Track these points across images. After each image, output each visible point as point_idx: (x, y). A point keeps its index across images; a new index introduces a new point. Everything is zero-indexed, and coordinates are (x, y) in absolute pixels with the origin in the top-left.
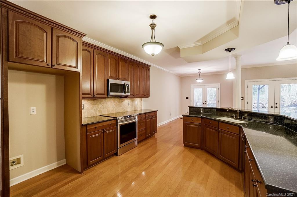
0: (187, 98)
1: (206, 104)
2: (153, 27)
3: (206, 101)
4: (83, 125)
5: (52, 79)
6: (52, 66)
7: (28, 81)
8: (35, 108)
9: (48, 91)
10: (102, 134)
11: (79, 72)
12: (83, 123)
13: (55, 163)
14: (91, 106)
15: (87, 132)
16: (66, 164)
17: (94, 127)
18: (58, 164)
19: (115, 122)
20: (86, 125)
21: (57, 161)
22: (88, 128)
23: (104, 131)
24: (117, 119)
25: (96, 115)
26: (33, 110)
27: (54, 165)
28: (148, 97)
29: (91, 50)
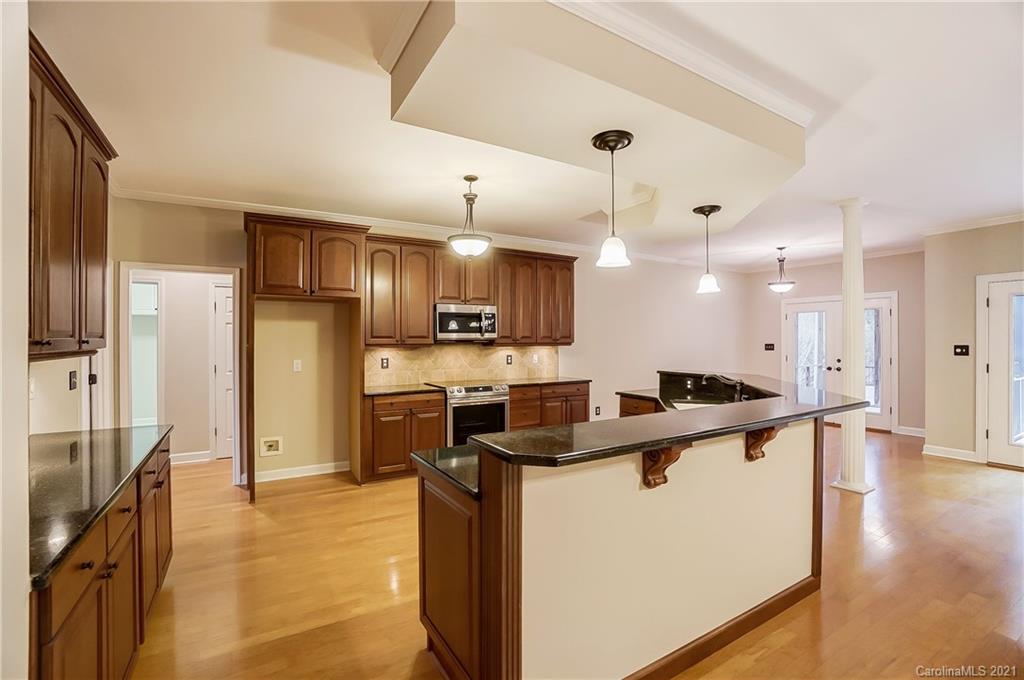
0: (770, 347)
1: (839, 369)
2: (470, 200)
3: (839, 361)
4: (365, 396)
5: (328, 310)
6: (312, 292)
7: (292, 317)
8: (300, 361)
9: (321, 331)
10: (408, 419)
11: (359, 299)
12: (366, 392)
13: (329, 464)
14: (406, 362)
15: (373, 410)
16: (350, 471)
17: (389, 401)
18: (336, 467)
19: (439, 397)
20: (373, 396)
21: (335, 461)
22: (376, 402)
23: (412, 414)
24: (445, 392)
25: (416, 382)
26: (298, 364)
27: (329, 468)
28: (570, 344)
29: (395, 248)
